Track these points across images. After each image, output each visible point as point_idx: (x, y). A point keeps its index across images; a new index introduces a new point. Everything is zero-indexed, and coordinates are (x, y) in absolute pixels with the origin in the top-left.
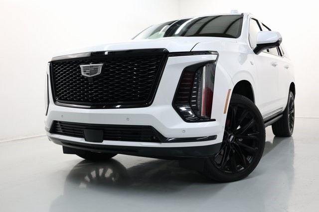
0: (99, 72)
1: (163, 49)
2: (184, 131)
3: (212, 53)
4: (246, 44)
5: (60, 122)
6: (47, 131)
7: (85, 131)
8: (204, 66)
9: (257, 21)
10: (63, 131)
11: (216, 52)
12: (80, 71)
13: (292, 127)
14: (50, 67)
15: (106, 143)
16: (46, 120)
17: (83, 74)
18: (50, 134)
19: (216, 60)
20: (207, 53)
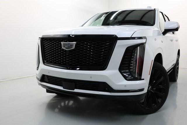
0: (74, 47)
1: (114, 35)
2: (125, 86)
3: (143, 38)
4: (158, 29)
5: (47, 76)
6: (39, 80)
7: (63, 83)
9: (162, 13)
10: (49, 81)
11: (145, 37)
12: (61, 46)
13: (177, 76)
14: (41, 41)
15: (76, 90)
16: (38, 73)
17: (63, 48)
18: (40, 82)
19: (145, 43)
20: (140, 38)
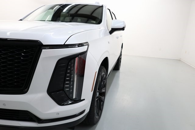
2: (58, 113)
3: (85, 44)
8: (76, 57)
9: (109, 10)
11: (87, 42)
19: (86, 51)
20: (80, 45)
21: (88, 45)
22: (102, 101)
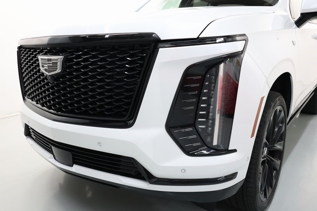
1: (152, 34)
2: (184, 170)
3: (238, 38)
4: (285, 14)
8: (220, 63)
11: (244, 35)
17: (42, 69)
19: (242, 52)
20: (228, 39)
21: (246, 40)
22: (275, 169)
